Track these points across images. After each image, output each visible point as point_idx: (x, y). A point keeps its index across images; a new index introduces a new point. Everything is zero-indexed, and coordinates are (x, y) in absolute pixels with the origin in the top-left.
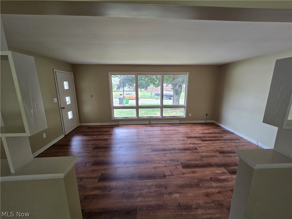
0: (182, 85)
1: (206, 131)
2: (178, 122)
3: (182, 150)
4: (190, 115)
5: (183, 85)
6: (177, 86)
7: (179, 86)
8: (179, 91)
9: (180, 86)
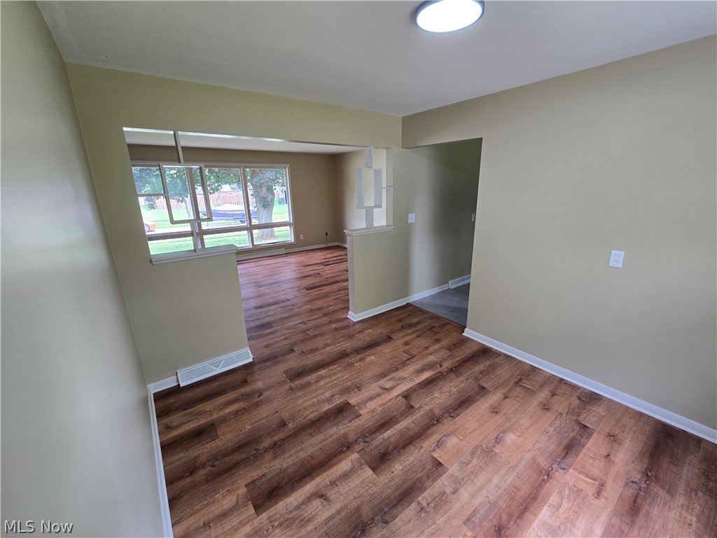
0: (274, 187)
1: (329, 256)
2: (283, 251)
3: (300, 278)
4: (302, 237)
5: (276, 187)
6: (264, 190)
7: (268, 189)
8: (269, 199)
9: (270, 190)
